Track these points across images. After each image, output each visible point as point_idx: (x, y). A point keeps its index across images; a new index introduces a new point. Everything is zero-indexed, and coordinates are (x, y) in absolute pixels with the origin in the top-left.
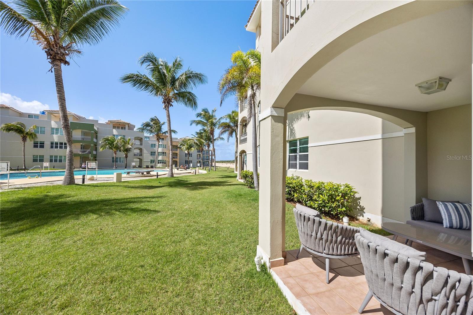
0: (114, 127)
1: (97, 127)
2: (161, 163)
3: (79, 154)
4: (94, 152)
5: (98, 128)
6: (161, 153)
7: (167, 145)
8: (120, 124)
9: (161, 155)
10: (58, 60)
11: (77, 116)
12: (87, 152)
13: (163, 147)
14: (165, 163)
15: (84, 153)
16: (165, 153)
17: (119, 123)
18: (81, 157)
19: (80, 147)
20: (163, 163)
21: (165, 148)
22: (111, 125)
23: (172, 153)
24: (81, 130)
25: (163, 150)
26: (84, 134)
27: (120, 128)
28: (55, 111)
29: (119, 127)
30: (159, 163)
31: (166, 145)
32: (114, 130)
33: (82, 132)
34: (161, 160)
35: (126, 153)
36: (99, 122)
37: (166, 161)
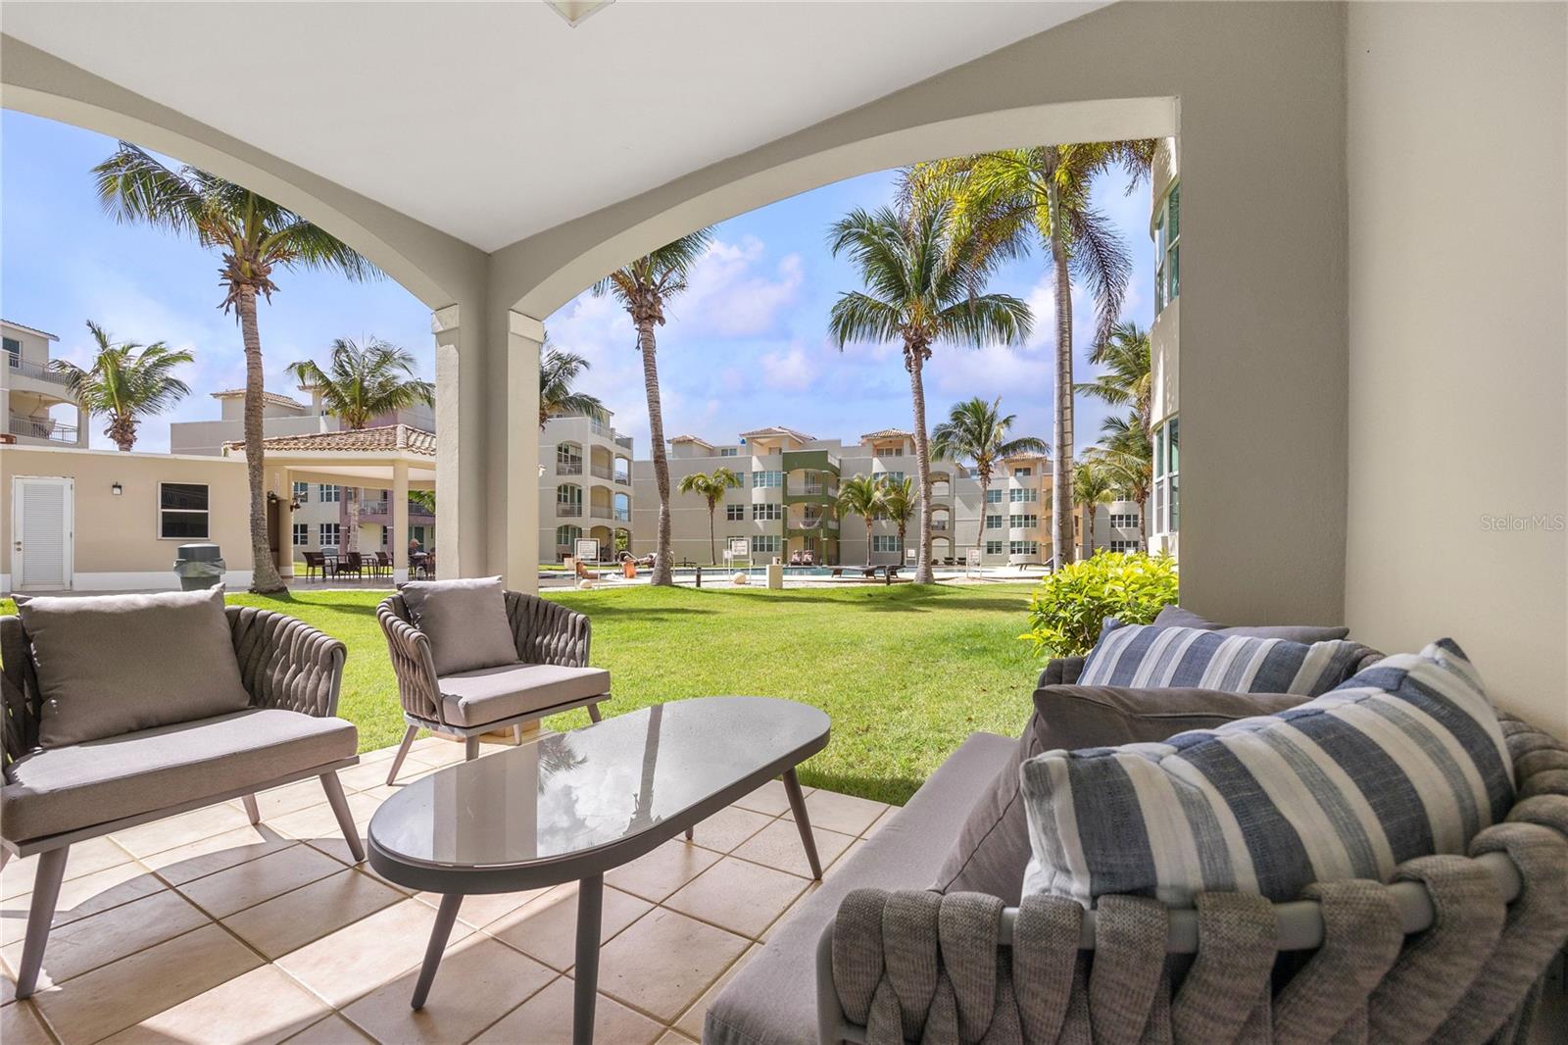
0: (879, 452)
1: (839, 457)
2: (1020, 551)
3: (801, 530)
4: (832, 525)
5: (840, 460)
6: (1020, 517)
7: (1037, 492)
8: (891, 442)
9: (1020, 525)
10: (646, 319)
11: (797, 436)
12: (816, 525)
13: (1027, 499)
14: (1034, 552)
15: (811, 528)
16: (1034, 517)
17: (888, 439)
18: (806, 538)
19: (803, 512)
20: (1027, 551)
21: (1034, 499)
22: (870, 447)
23: (927, 507)
24: (803, 470)
25: (1026, 507)
26: (810, 479)
27: (894, 451)
28: (757, 433)
29: (891, 450)
30: (1013, 552)
31: (1034, 491)
32: (876, 461)
33: (807, 474)
34: (1019, 542)
35: (900, 521)
36: (843, 445)
37: (1038, 544)
